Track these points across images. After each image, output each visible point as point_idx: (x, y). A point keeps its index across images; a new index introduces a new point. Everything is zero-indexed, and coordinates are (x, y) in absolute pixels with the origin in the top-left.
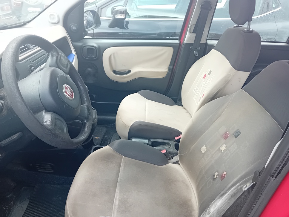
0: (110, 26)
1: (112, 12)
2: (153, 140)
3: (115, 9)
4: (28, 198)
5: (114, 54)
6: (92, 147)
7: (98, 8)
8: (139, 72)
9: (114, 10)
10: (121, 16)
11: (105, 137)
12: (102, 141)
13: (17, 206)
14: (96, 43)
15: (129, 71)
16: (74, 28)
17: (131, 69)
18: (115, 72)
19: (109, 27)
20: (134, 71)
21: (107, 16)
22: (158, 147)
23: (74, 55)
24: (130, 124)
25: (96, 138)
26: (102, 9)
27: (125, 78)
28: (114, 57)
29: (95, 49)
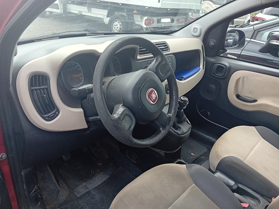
0: (262, 51)
1: (269, 37)
2: (241, 186)
3: (273, 34)
4: (110, 174)
5: (244, 78)
6: (178, 159)
7: (255, 30)
8: (266, 105)
9: (271, 35)
10: (277, 42)
11: (202, 157)
12: (196, 160)
13: (99, 175)
14: (229, 63)
15: (255, 101)
16: (212, 44)
17: (258, 99)
18: (238, 96)
19: (259, 51)
20: (260, 101)
21: (262, 39)
22: (241, 196)
23: (199, 69)
24: (224, 155)
25: (192, 154)
26: (259, 32)
27: (247, 106)
28: (243, 81)
29: (225, 68)
